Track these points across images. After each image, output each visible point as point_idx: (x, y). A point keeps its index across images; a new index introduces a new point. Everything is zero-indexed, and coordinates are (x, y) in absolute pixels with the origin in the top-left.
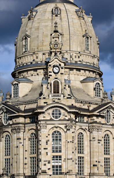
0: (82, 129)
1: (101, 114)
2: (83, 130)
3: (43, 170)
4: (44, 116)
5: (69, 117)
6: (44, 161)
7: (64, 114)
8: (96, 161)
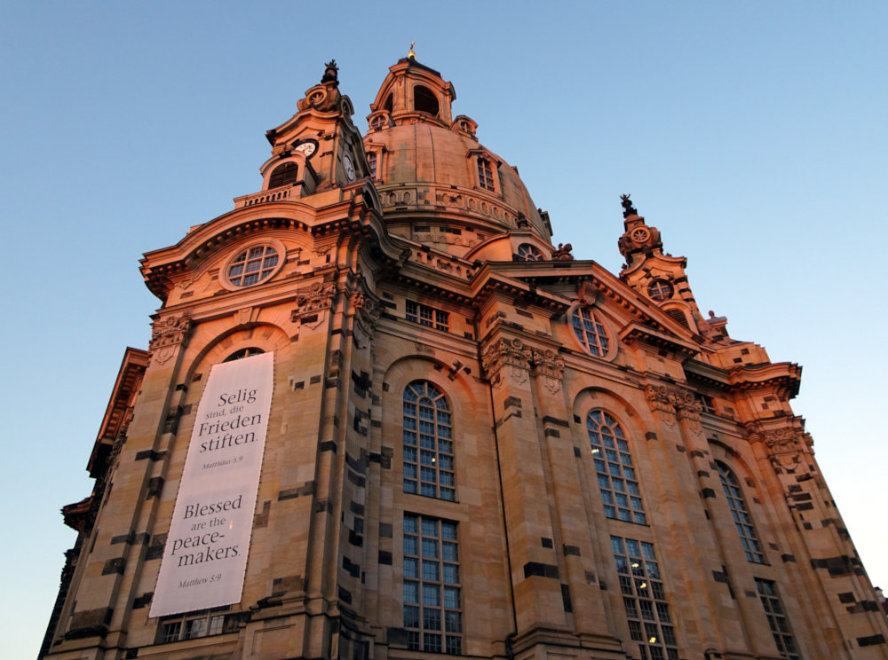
0: (439, 366)
1: (539, 292)
2: (445, 373)
3: (86, 613)
4: (189, 290)
5: (322, 262)
6: (115, 541)
7: (296, 256)
8: (547, 543)
